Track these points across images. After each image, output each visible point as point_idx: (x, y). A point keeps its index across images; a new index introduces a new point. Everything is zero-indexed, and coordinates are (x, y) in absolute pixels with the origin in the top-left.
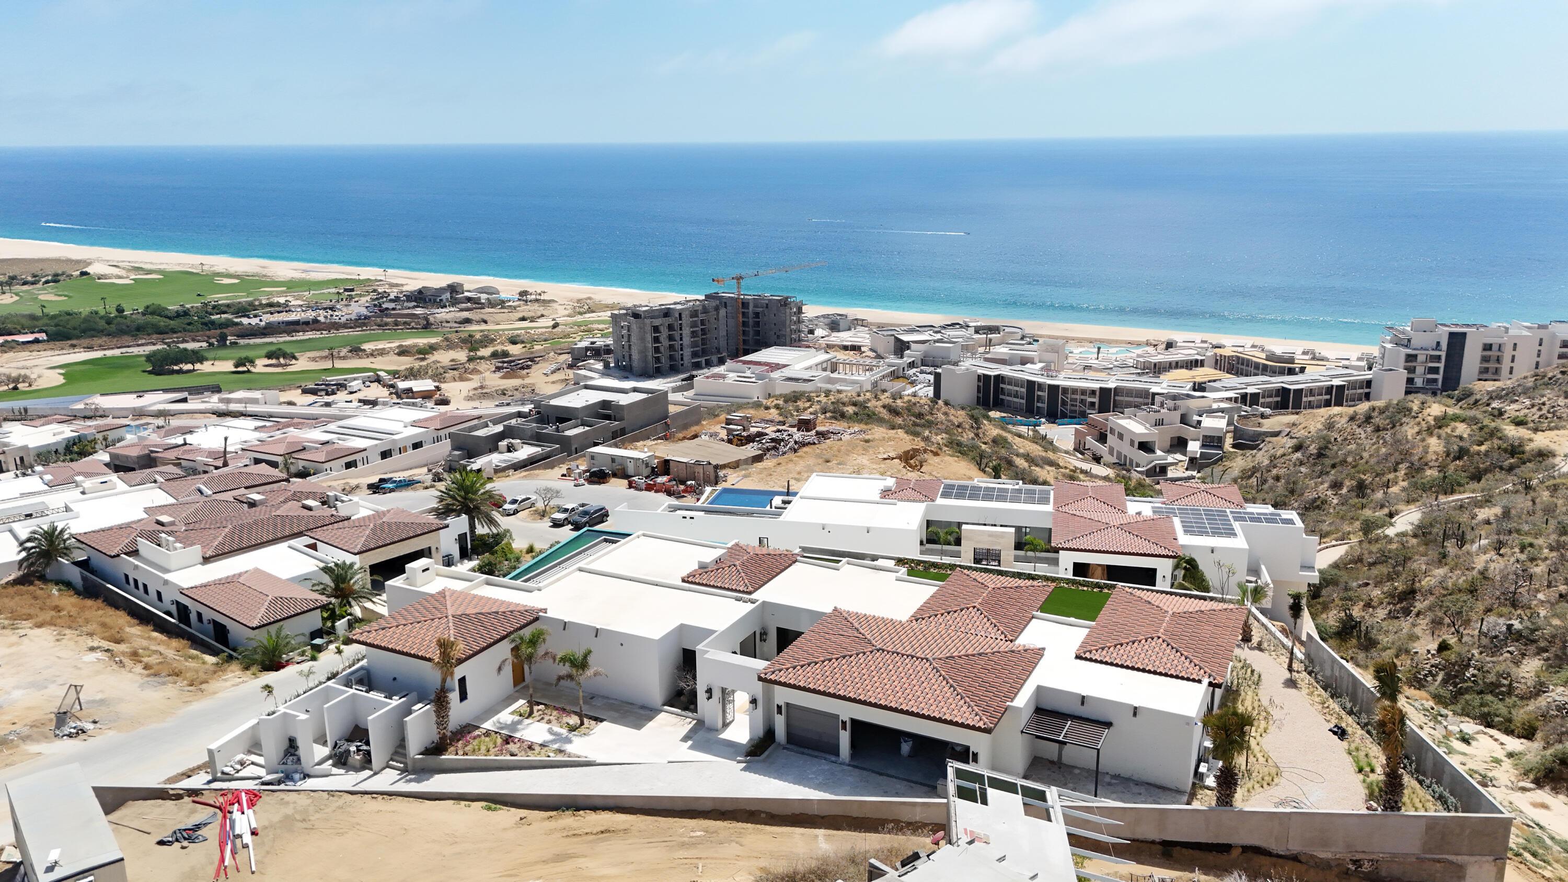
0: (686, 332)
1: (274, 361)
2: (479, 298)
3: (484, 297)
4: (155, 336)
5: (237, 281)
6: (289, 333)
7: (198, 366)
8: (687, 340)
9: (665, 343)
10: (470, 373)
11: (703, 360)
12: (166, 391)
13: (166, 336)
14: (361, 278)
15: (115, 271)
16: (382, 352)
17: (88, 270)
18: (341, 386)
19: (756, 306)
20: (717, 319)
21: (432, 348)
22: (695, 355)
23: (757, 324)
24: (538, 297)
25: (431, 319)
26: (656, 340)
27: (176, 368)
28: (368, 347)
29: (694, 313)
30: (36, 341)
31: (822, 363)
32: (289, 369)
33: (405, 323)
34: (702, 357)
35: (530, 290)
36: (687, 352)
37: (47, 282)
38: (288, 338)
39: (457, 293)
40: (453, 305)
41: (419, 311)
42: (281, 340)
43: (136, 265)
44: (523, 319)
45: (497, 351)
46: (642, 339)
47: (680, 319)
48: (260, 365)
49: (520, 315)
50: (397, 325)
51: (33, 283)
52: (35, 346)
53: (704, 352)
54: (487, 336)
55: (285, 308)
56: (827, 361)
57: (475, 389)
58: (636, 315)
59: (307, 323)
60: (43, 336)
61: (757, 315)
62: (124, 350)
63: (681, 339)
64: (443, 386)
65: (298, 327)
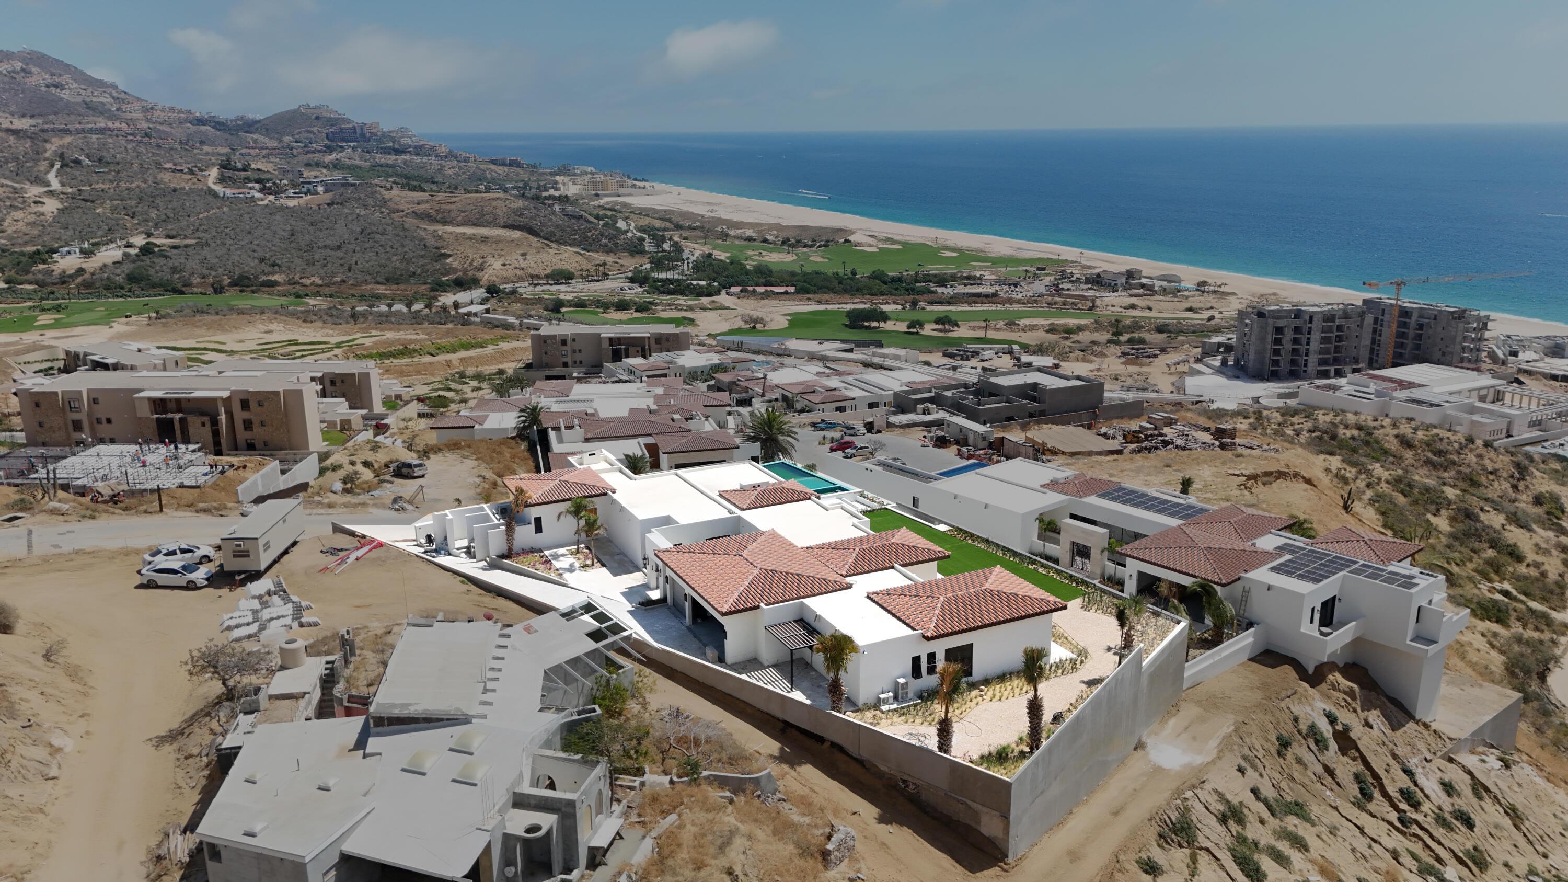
0: (1316, 336)
1: (940, 327)
2: (1153, 286)
3: (1158, 284)
4: (867, 297)
5: (956, 254)
6: (969, 304)
7: (882, 324)
8: (1315, 346)
9: (1287, 345)
10: (1096, 356)
11: (1332, 369)
12: (843, 341)
13: (876, 297)
14: (1060, 258)
15: (870, 240)
16: (1033, 328)
17: (850, 238)
18: (975, 354)
19: (1421, 316)
20: (1360, 326)
21: (1080, 329)
22: (1322, 362)
23: (1419, 337)
24: (1217, 289)
25: (1098, 302)
26: (1277, 341)
27: (866, 324)
28: (1023, 322)
29: (1329, 317)
30: (786, 293)
31: (1479, 389)
32: (950, 335)
33: (1073, 304)
34: (1333, 365)
35: (1210, 281)
36: (1313, 359)
37: (820, 246)
38: (968, 308)
39: (1134, 278)
40: (1125, 289)
41: (1090, 293)
42: (960, 308)
43: (890, 236)
44: (1190, 309)
45: (1134, 337)
46: (1262, 339)
47: (1311, 322)
48: (928, 330)
49: (1188, 305)
50: (1064, 305)
51: (811, 246)
52: (783, 297)
53: (1336, 361)
54: (1136, 323)
55: (979, 281)
56: (1488, 388)
57: (1091, 371)
58: (1261, 314)
59: (987, 296)
60: (792, 289)
61: (1421, 327)
62: (840, 306)
63: (1308, 344)
64: (1062, 364)
65: (978, 299)
